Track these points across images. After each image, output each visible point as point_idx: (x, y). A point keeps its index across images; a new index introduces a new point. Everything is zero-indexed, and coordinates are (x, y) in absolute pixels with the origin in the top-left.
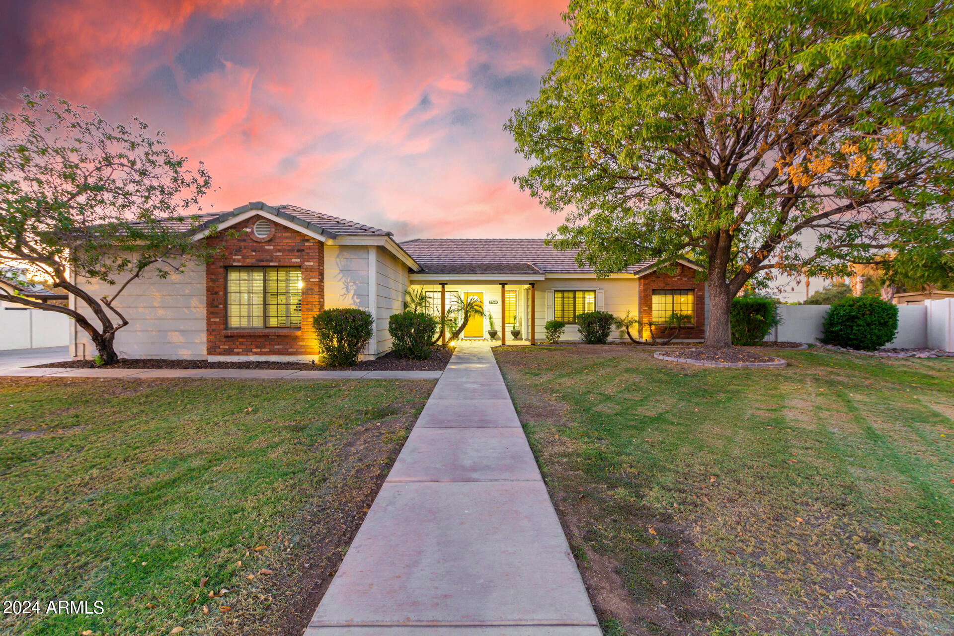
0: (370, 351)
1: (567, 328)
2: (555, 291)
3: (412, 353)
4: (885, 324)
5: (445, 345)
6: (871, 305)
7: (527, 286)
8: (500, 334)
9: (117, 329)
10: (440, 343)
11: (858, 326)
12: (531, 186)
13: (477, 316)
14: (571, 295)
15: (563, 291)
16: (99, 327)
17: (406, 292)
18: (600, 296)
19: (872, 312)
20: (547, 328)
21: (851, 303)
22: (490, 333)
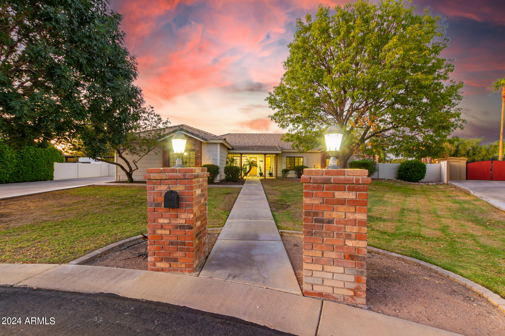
0: (218, 178)
1: (290, 172)
2: (287, 157)
3: (232, 180)
4: (420, 171)
5: (242, 178)
6: (415, 164)
7: (275, 155)
8: (264, 174)
9: (134, 170)
10: (240, 177)
11: (410, 172)
12: (275, 119)
13: (255, 167)
14: (293, 158)
15: (290, 157)
16: (128, 170)
17: (228, 158)
18: (305, 159)
19: (415, 166)
20: (282, 172)
21: (407, 163)
22: (260, 174)
